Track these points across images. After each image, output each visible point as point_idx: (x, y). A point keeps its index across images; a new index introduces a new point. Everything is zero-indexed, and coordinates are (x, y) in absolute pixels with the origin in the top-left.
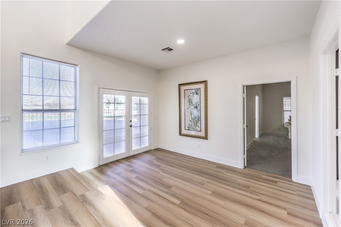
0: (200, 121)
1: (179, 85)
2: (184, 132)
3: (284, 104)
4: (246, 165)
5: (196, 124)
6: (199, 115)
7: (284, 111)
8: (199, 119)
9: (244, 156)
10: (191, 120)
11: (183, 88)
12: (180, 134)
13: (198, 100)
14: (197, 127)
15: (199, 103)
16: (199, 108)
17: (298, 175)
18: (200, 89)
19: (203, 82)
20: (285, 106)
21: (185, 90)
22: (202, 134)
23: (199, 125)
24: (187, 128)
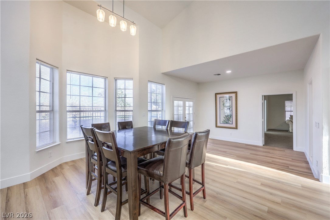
0: (231, 118)
1: (216, 94)
2: (219, 125)
3: (286, 106)
4: (264, 144)
5: (229, 120)
6: (231, 113)
7: (286, 111)
8: (231, 116)
9: (263, 139)
10: (225, 117)
11: (218, 96)
12: (216, 126)
13: (231, 104)
14: (229, 122)
15: (231, 106)
16: (231, 109)
17: (297, 146)
18: (232, 97)
19: (234, 92)
20: (286, 108)
21: (220, 97)
22: (234, 126)
23: (231, 120)
24: (221, 122)
